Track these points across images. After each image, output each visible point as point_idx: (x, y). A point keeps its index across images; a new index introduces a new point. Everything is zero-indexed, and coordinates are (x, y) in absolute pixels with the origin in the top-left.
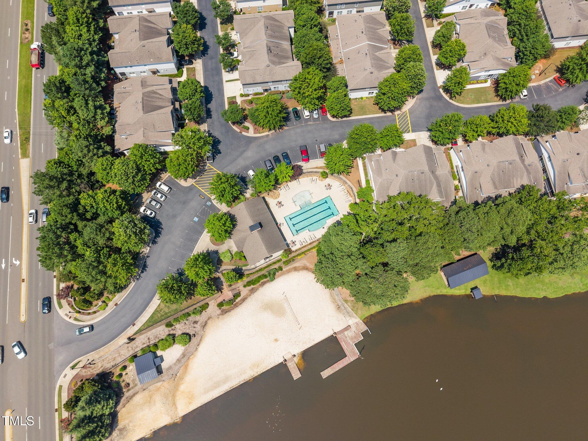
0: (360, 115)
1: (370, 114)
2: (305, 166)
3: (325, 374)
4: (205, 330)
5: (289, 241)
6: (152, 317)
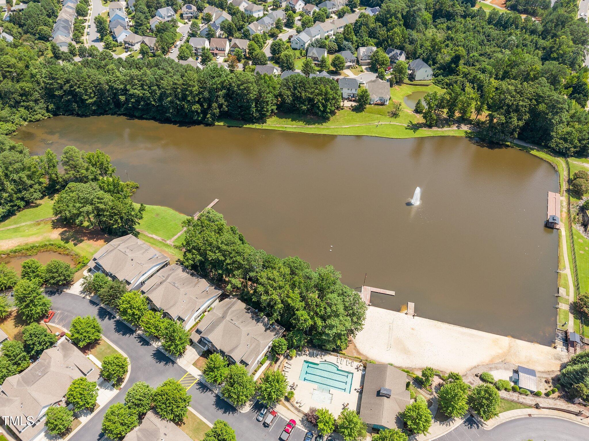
2: (298, 418)
3: (393, 293)
4: (465, 373)
5: (360, 373)
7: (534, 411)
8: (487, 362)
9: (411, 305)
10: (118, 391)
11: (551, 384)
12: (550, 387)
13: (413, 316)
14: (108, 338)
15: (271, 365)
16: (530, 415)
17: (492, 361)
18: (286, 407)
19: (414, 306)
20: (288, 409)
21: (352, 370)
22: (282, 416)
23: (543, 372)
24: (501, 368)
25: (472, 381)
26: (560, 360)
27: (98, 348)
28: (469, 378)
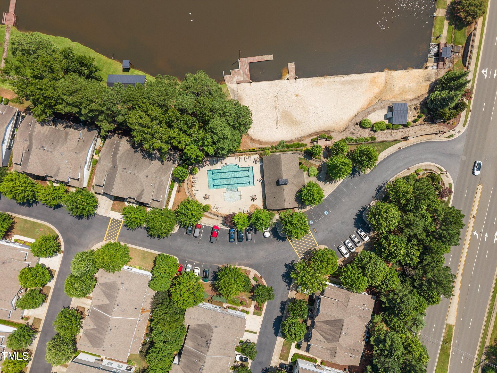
0: (149, 252)
1: (140, 250)
2: (218, 223)
3: (270, 57)
4: (347, 125)
5: (258, 164)
6: (385, 149)
7: (403, 144)
8: (366, 107)
9: (292, 66)
10: (62, 254)
11: (419, 110)
12: (418, 112)
13: (295, 79)
14: (19, 213)
15: (179, 186)
16: (400, 148)
17: (370, 104)
18: (206, 216)
19: (294, 66)
20: (209, 217)
21: (251, 164)
22: (206, 225)
23: (413, 100)
24: (377, 109)
25: (353, 131)
26: (429, 80)
27: (17, 227)
28: (351, 129)
